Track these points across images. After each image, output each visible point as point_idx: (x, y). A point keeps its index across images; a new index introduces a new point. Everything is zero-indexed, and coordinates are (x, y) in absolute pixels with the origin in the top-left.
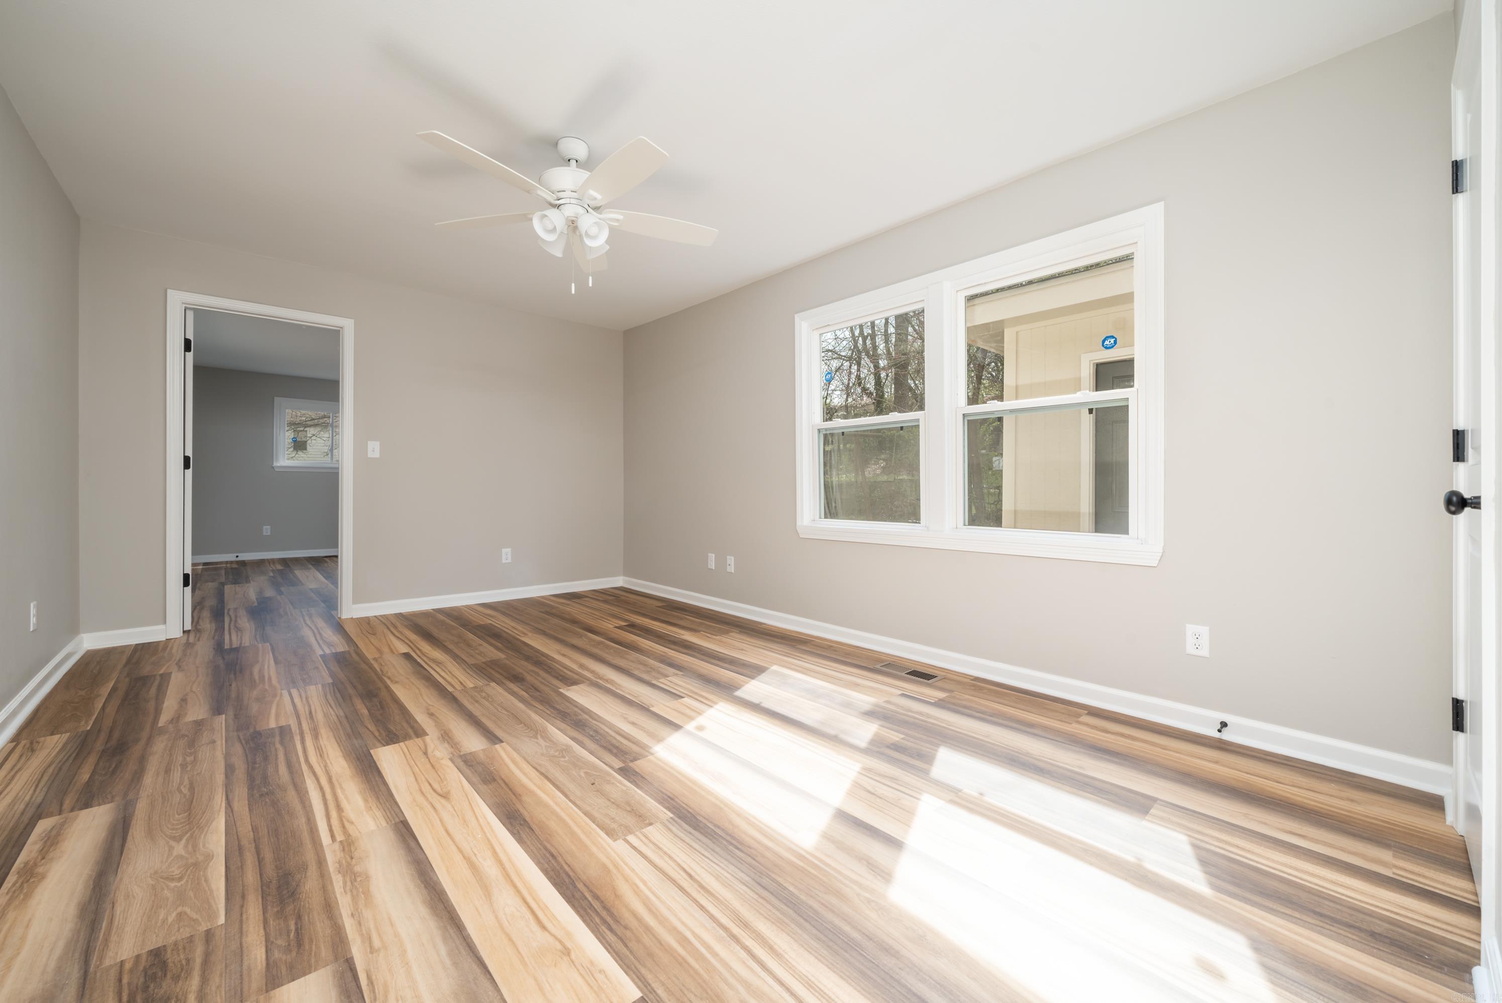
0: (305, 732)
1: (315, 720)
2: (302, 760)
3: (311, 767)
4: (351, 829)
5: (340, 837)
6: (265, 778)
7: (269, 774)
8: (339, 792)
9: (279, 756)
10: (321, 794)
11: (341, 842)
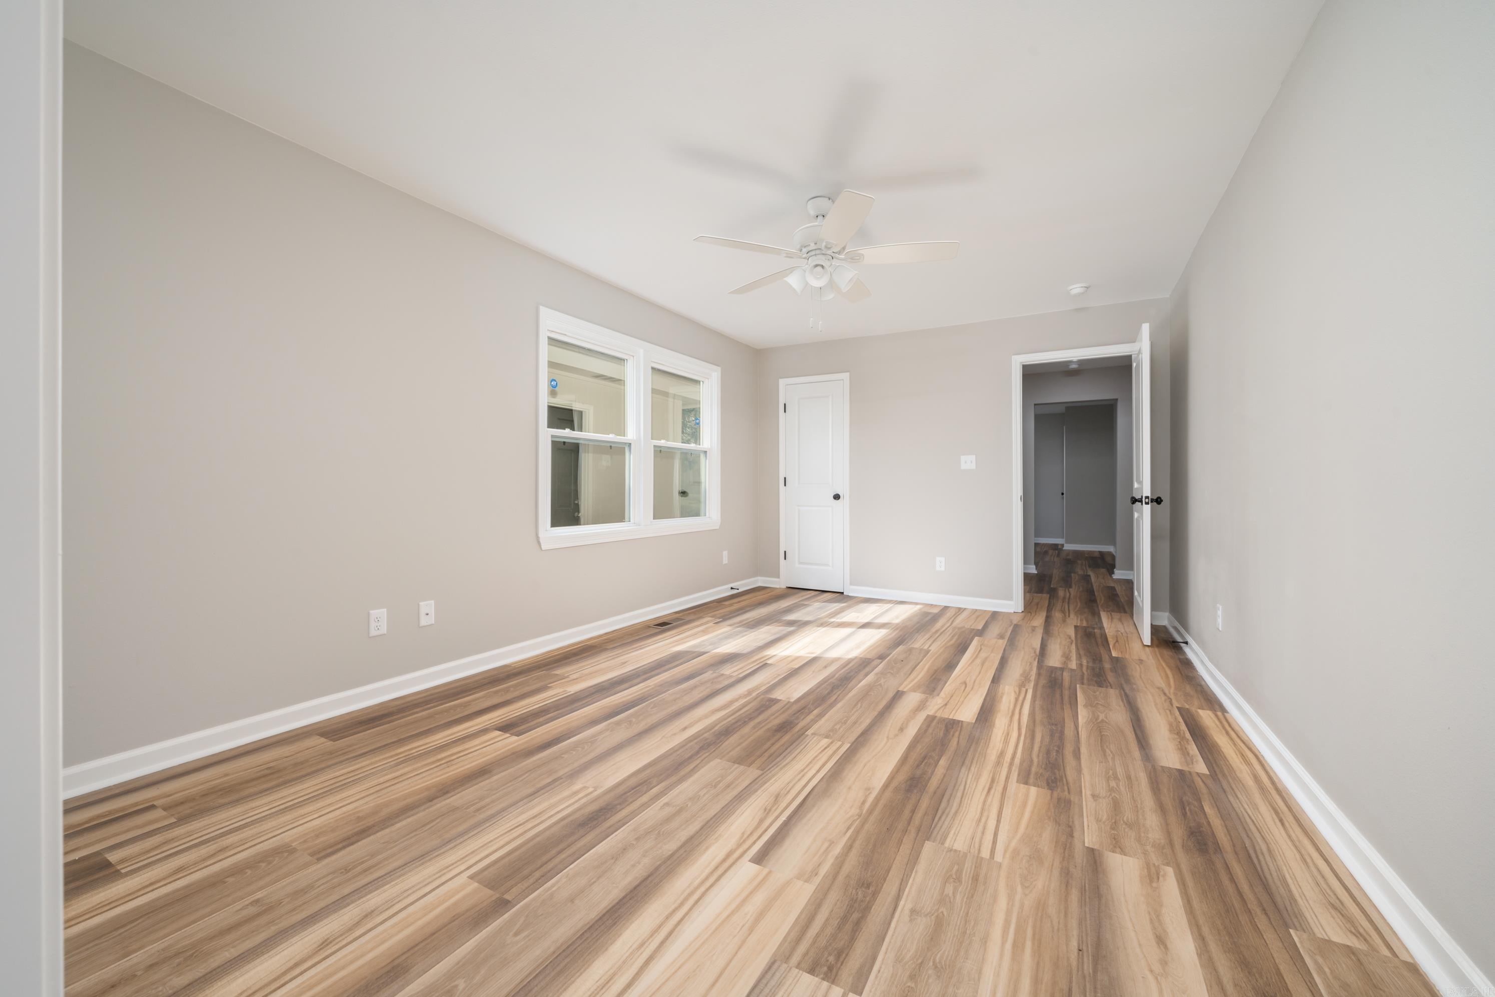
0: (1008, 765)
1: (991, 775)
2: (1022, 738)
3: (1019, 729)
4: (1017, 690)
5: (1024, 690)
6: (1052, 736)
7: (1049, 737)
8: (1012, 707)
9: (1038, 749)
10: (1022, 710)
11: (1024, 687)
